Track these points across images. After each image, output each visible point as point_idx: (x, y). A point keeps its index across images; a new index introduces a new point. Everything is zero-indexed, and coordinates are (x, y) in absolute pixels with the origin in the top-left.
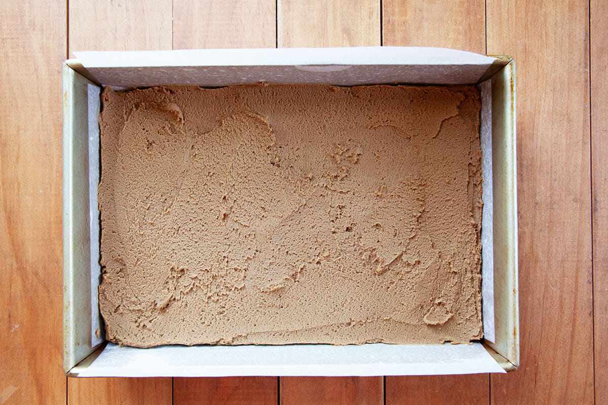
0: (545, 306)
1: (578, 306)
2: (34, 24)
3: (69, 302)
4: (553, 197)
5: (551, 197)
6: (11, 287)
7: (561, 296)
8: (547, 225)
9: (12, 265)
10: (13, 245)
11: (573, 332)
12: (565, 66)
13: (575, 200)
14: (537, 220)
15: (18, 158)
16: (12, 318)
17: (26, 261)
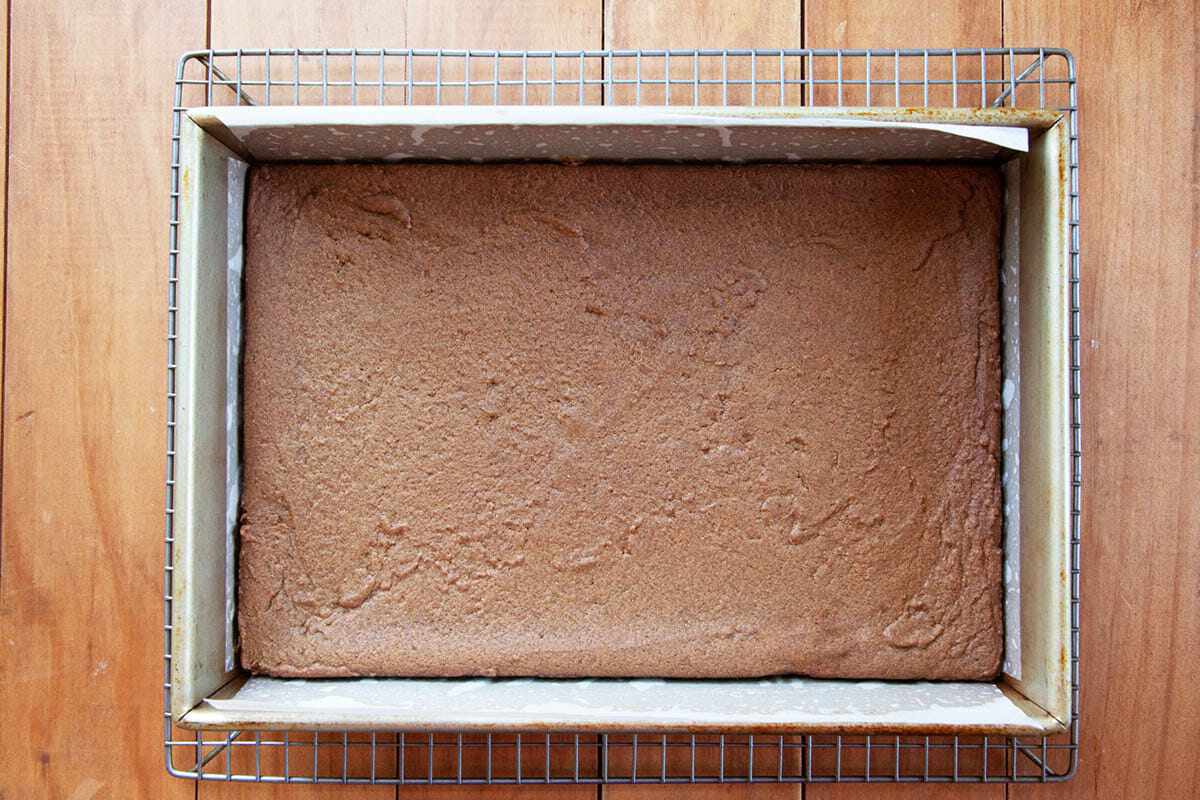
0: (1114, 638)
1: (1180, 641)
2: (145, 94)
3: (185, 582)
4: (1132, 429)
5: (1127, 429)
6: (93, 591)
7: (1146, 621)
8: (1118, 483)
9: (95, 550)
10: (98, 510)
11: (1169, 690)
12: (1155, 179)
13: (1174, 437)
14: (1099, 474)
15: (110, 344)
16: (95, 651)
17: (122, 542)
